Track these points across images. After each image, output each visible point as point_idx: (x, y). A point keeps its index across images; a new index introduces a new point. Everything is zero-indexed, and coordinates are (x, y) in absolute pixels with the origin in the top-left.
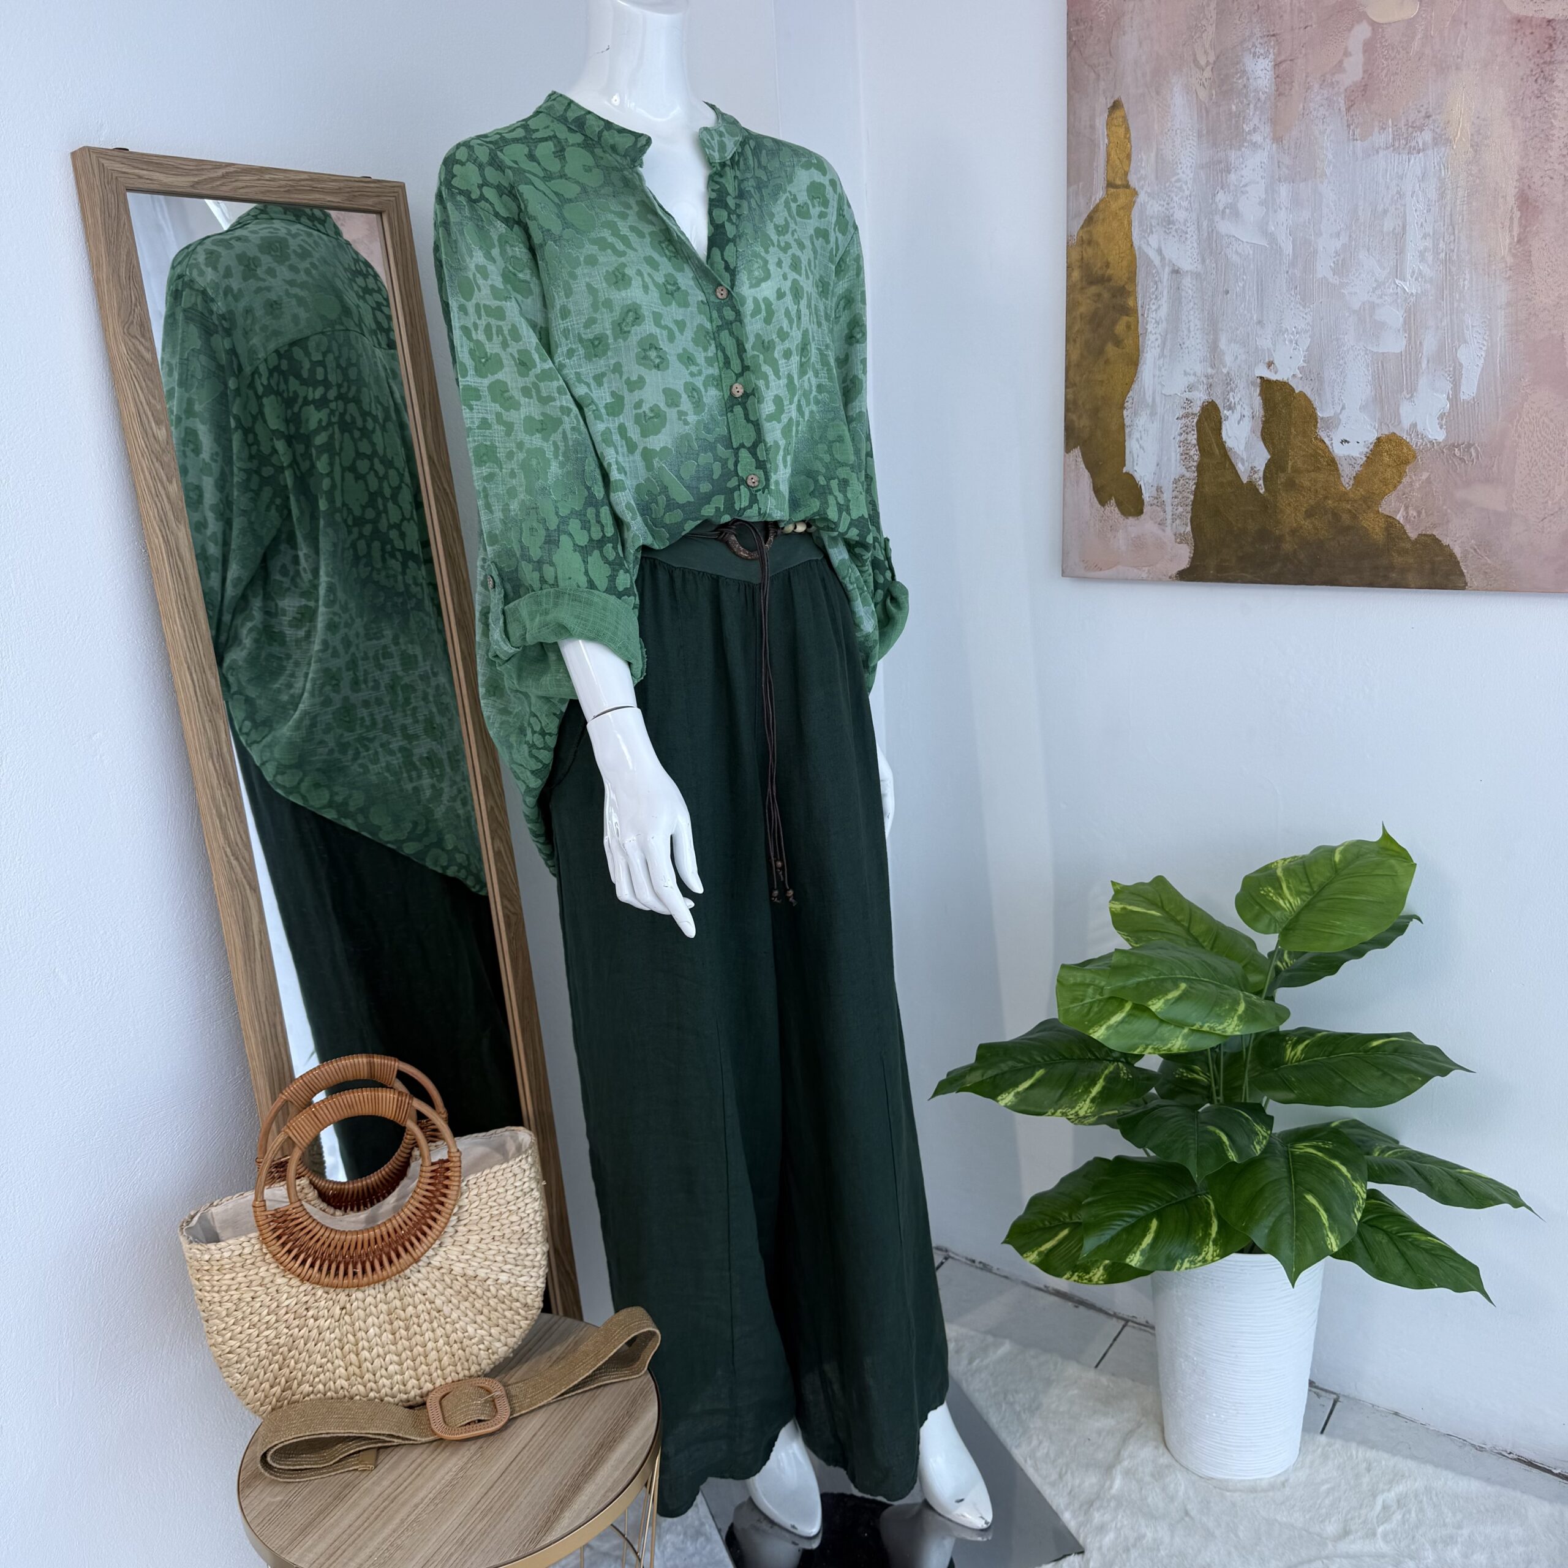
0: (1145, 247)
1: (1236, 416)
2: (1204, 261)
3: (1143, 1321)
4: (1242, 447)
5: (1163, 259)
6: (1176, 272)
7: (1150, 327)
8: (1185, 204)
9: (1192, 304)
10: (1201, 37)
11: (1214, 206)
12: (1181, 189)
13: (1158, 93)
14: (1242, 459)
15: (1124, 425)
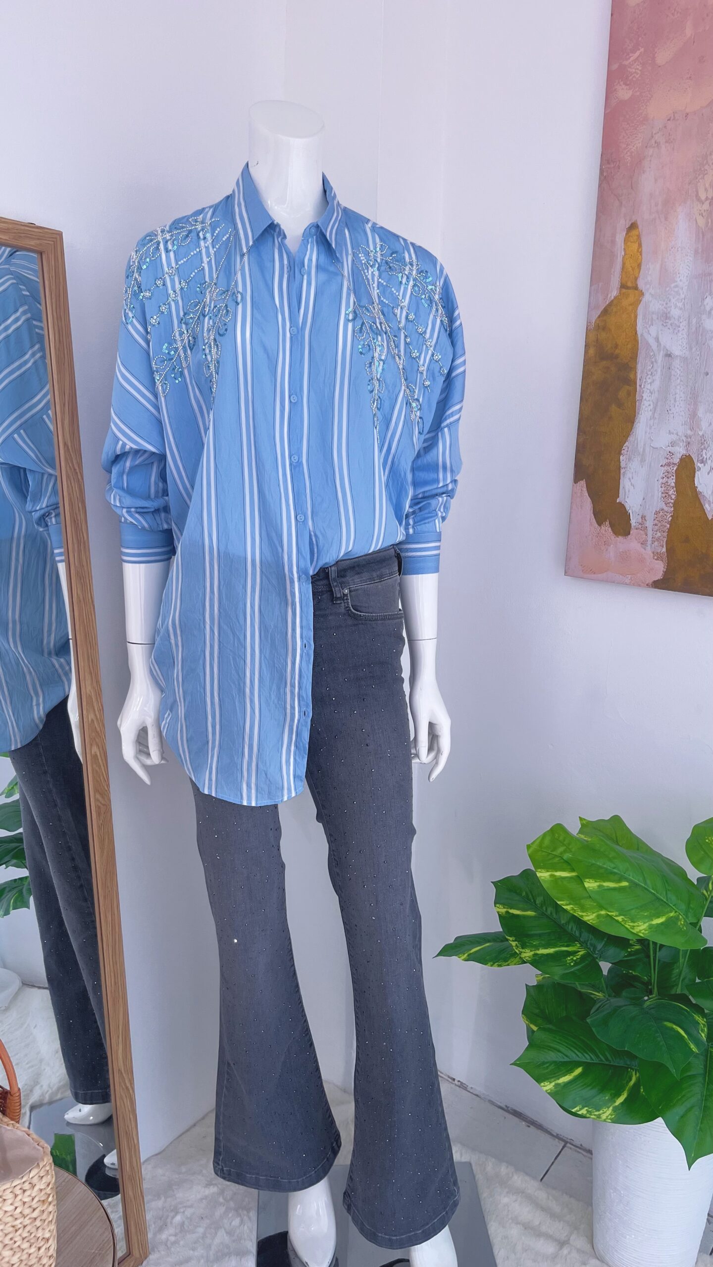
0: (646, 335)
1: (707, 468)
2: (691, 349)
3: (578, 1143)
4: (710, 493)
5: (659, 345)
6: (669, 355)
7: (645, 396)
8: (680, 305)
9: (679, 381)
10: (703, 178)
11: (702, 308)
12: (678, 293)
13: (666, 219)
14: (709, 501)
15: (620, 467)
